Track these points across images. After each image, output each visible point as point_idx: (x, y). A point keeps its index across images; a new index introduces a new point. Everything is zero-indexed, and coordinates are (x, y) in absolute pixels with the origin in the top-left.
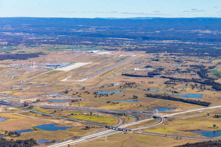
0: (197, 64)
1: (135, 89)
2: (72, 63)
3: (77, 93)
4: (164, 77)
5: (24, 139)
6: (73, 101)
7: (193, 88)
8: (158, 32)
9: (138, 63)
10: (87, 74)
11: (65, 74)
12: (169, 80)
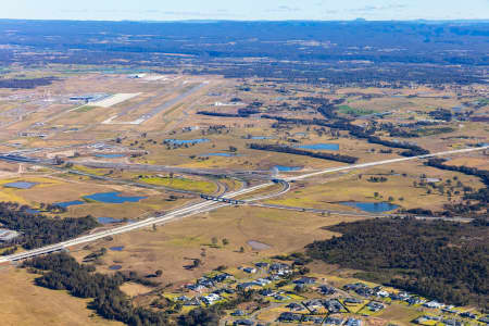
0: (314, 96)
1: (228, 137)
2: (110, 94)
3: (136, 142)
4: (268, 117)
5: (76, 217)
6: (134, 156)
7: (320, 134)
8: (232, 43)
9: (216, 93)
10: (140, 111)
11: (106, 112)
12: (275, 121)
